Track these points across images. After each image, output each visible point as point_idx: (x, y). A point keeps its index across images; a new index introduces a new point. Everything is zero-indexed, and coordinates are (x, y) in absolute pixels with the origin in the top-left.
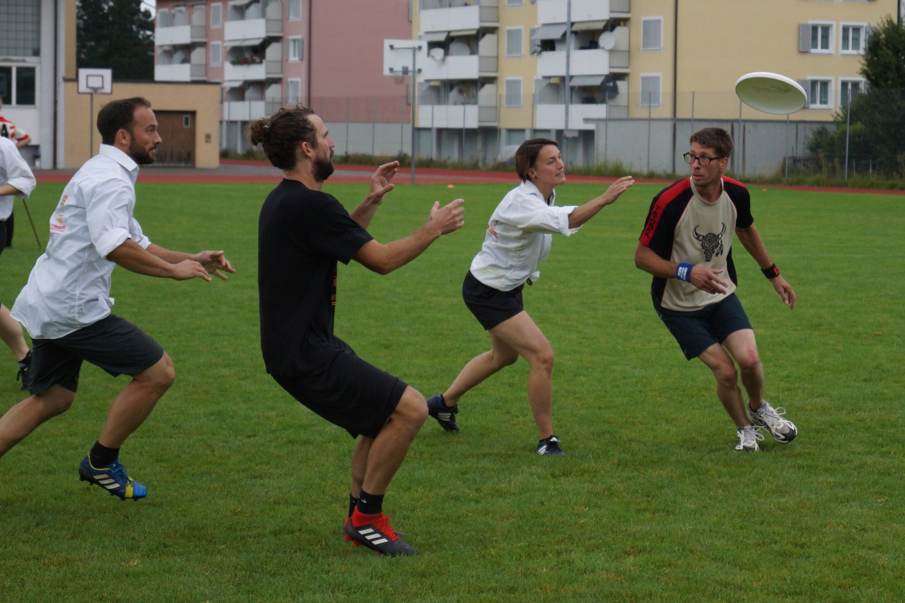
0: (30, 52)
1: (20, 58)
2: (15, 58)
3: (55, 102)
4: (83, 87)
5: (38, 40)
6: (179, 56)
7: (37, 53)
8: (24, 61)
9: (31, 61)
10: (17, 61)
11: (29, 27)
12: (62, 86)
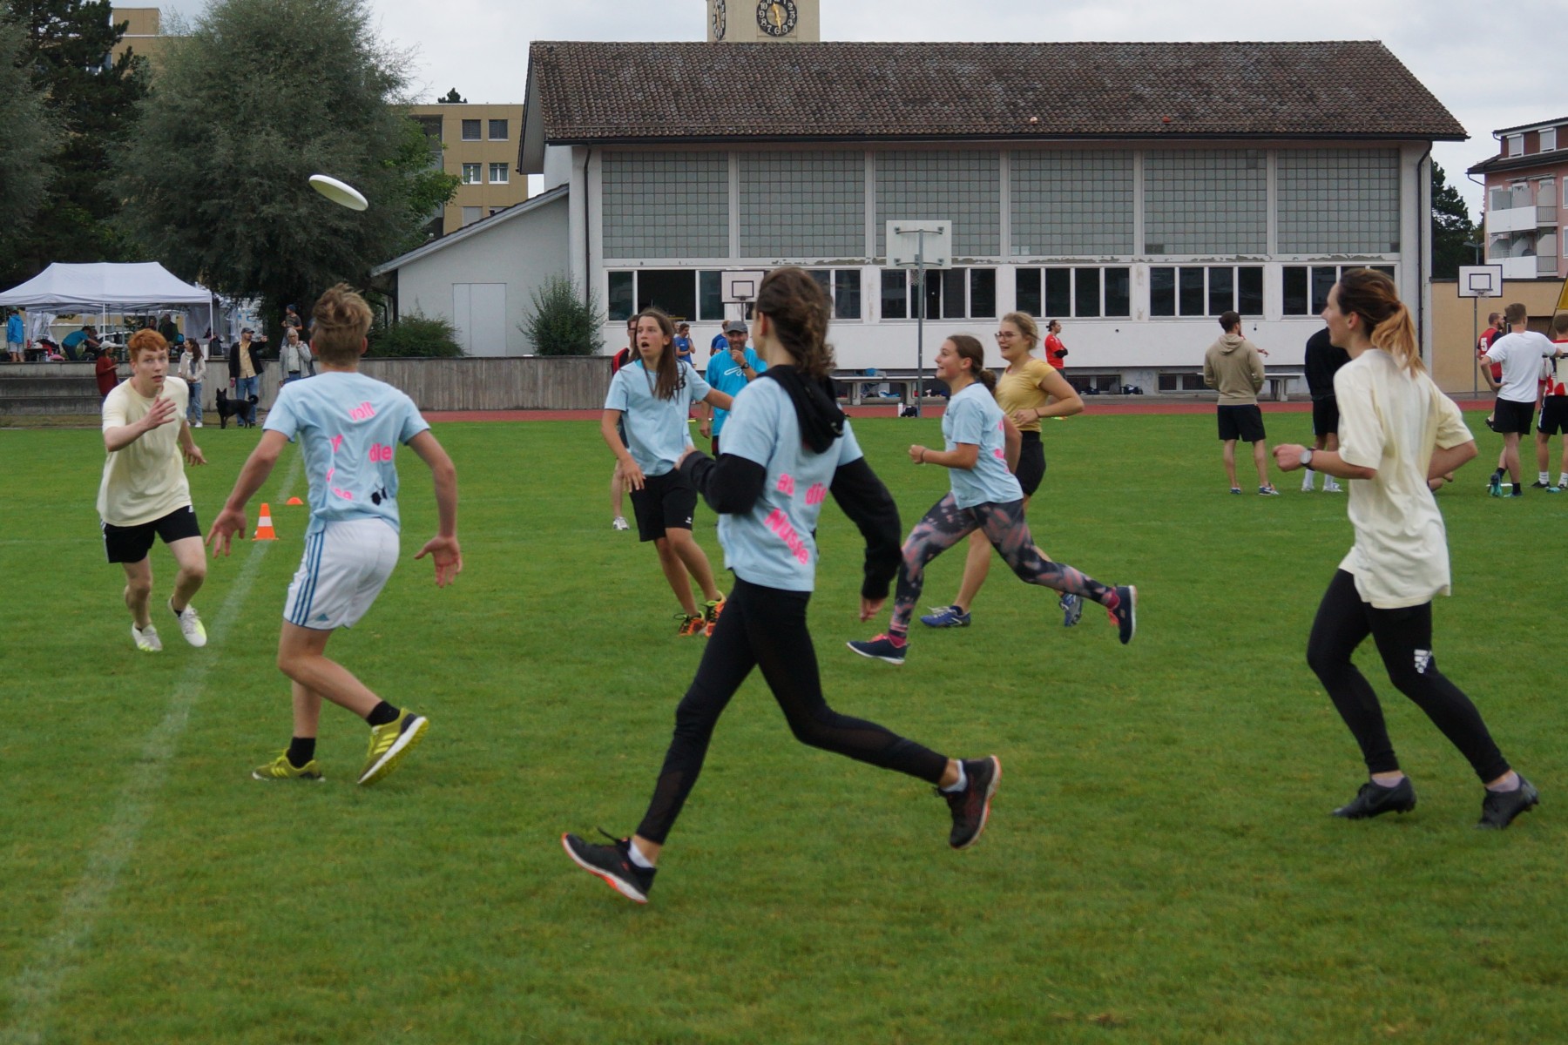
0: (1388, 246)
1: (1375, 255)
2: (1369, 255)
3: (1420, 309)
4: (1464, 291)
5: (1398, 231)
6: (1519, 246)
7: (1396, 247)
8: (1380, 258)
9: (1389, 259)
10: (1372, 259)
11: (1386, 216)
12: (1428, 288)
